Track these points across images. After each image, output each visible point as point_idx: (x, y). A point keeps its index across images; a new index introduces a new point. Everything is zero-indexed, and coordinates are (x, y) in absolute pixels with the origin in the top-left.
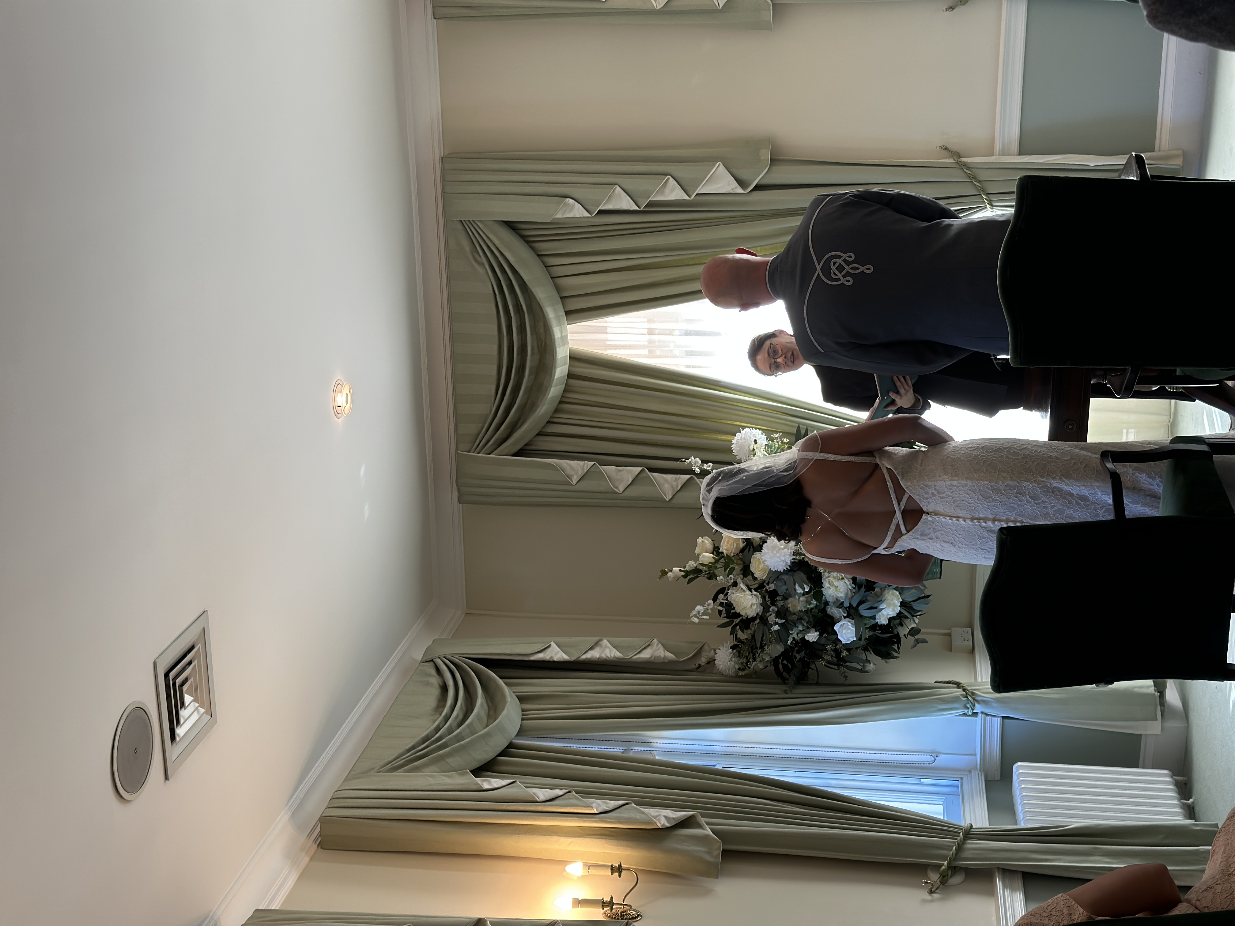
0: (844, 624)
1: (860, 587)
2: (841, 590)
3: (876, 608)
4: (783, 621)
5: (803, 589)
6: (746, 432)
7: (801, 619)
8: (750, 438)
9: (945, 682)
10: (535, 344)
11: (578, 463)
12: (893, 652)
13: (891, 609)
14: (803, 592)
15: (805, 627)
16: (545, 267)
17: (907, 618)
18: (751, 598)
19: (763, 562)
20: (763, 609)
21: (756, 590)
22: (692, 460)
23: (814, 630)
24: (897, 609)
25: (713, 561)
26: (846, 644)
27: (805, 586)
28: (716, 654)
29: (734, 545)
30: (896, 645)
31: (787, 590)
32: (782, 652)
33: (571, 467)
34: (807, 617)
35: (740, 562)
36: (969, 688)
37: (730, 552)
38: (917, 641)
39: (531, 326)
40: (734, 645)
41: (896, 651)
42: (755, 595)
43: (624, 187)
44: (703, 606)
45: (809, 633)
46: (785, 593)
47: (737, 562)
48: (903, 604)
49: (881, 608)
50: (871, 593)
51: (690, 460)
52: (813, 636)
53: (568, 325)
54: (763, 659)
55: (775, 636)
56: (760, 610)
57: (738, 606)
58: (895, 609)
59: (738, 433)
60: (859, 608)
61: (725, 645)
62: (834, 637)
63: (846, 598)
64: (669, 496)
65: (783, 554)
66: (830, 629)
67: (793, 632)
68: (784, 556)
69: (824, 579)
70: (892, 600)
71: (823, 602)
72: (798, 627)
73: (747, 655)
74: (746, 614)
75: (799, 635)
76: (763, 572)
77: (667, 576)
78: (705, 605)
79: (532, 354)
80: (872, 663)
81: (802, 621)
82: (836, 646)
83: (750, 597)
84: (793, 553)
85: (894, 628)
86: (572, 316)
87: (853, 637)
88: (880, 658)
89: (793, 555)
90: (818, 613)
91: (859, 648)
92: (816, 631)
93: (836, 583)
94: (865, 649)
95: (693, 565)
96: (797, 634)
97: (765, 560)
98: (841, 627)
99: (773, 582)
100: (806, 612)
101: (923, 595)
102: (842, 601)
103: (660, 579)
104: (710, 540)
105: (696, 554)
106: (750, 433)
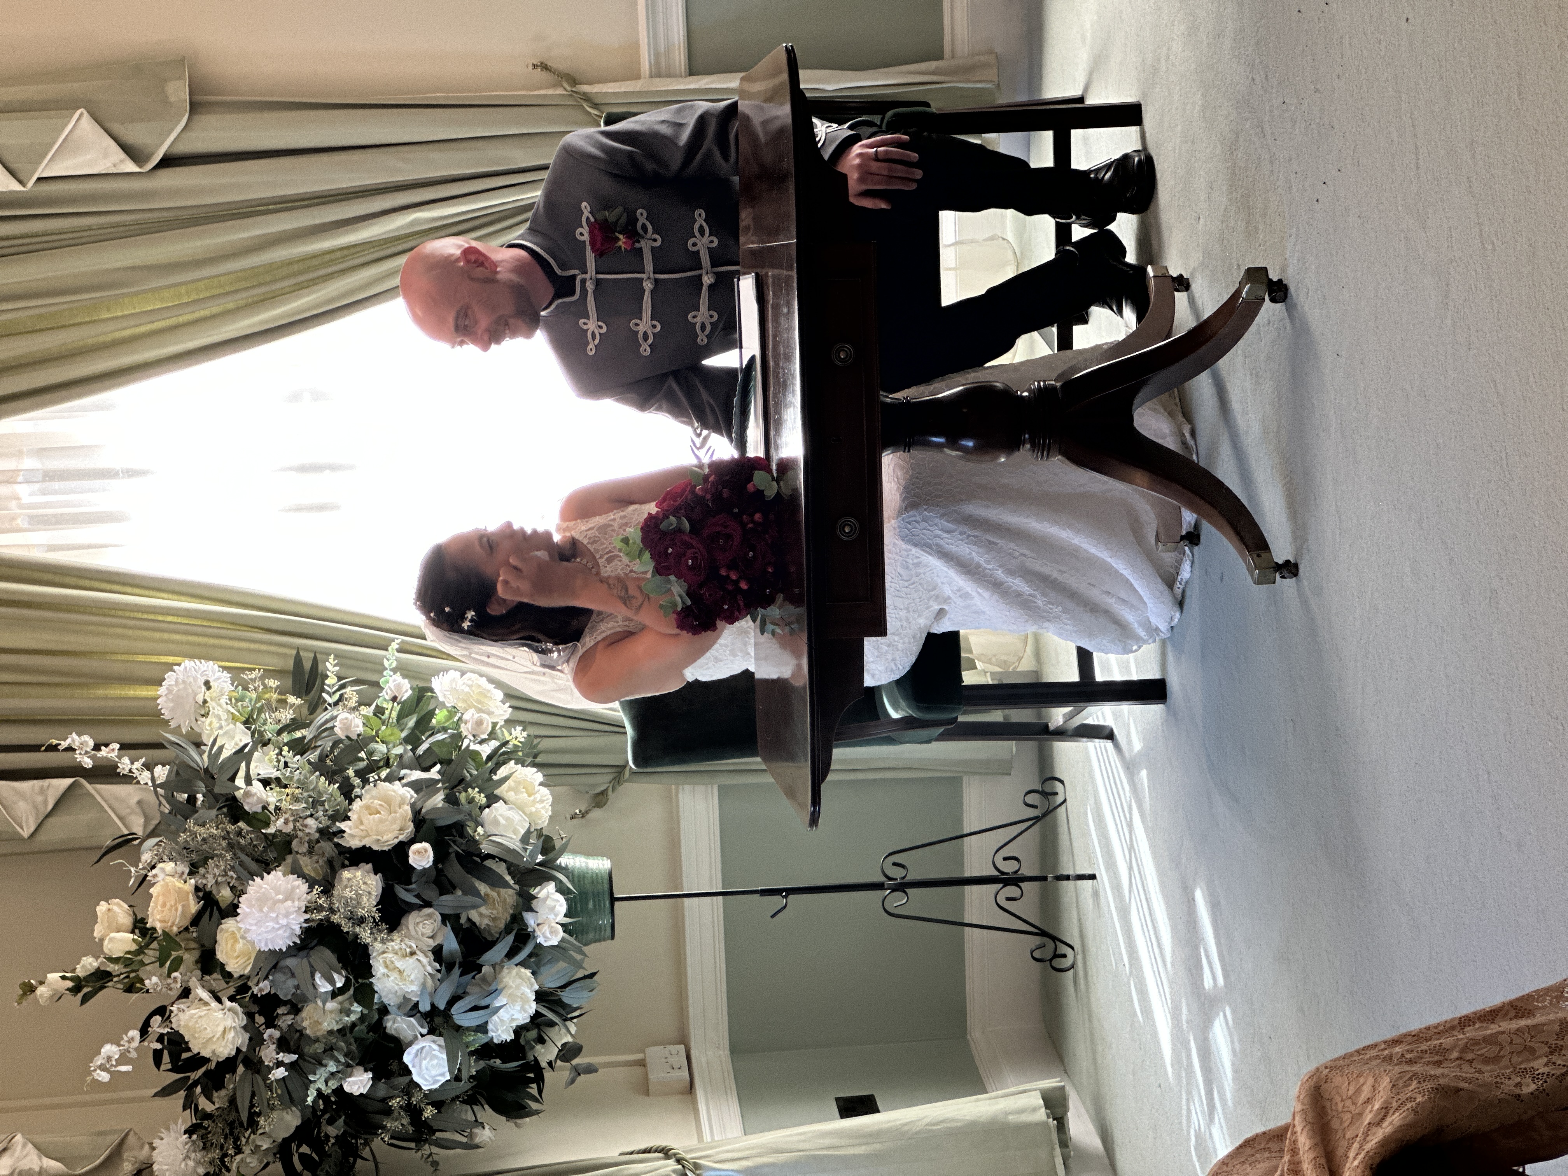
0: (423, 1048)
1: (450, 967)
2: (412, 977)
3: (487, 1007)
4: (294, 1057)
5: (332, 982)
6: (186, 668)
7: (329, 1050)
8: (195, 679)
9: (639, 1152)
12: (530, 1102)
13: (519, 1008)
14: (330, 988)
15: (343, 1064)
17: (552, 1024)
18: (221, 1016)
19: (243, 938)
20: (251, 1039)
21: (232, 999)
22: (73, 740)
23: (361, 1069)
24: (531, 1008)
25: (134, 947)
26: (430, 1090)
27: (336, 976)
28: (154, 1149)
29: (176, 910)
30: (534, 1086)
31: (297, 987)
32: (297, 1127)
34: (345, 1042)
35: (193, 945)
36: (688, 1156)
37: (169, 924)
38: (576, 1070)
40: (193, 1125)
41: (536, 1100)
42: (229, 1010)
44: (119, 1045)
45: (350, 1076)
46: (293, 994)
47: (186, 944)
48: (541, 997)
49: (497, 1004)
50: (473, 978)
51: (69, 741)
52: (360, 1081)
54: (258, 1147)
55: (279, 1092)
56: (241, 1040)
57: (195, 1038)
58: (527, 1007)
59: (168, 677)
60: (454, 1010)
61: (172, 1126)
62: (404, 1080)
63: (422, 992)
64: (28, 828)
65: (283, 911)
66: (394, 1067)
67: (318, 1076)
68: (287, 915)
69: (374, 958)
70: (518, 987)
71: (376, 1007)
72: (326, 1066)
73: (222, 1140)
74: (213, 1052)
75: (330, 1084)
76: (244, 960)
77: (35, 996)
78: (122, 1043)
80: (487, 1127)
81: (336, 1053)
82: (410, 1099)
83: (219, 1015)
84: (304, 909)
85: (527, 1047)
87: (443, 1075)
88: (504, 1118)
89: (305, 912)
90: (368, 1033)
91: (457, 1097)
92: (366, 1071)
93: (400, 964)
94: (471, 1100)
95: (90, 964)
96: (326, 1082)
97: (247, 931)
98: (416, 1055)
99: (266, 978)
100: (342, 1032)
101: (580, 974)
102: (415, 999)
103: (19, 1004)
104: (126, 906)
105: (97, 940)
106: (195, 670)
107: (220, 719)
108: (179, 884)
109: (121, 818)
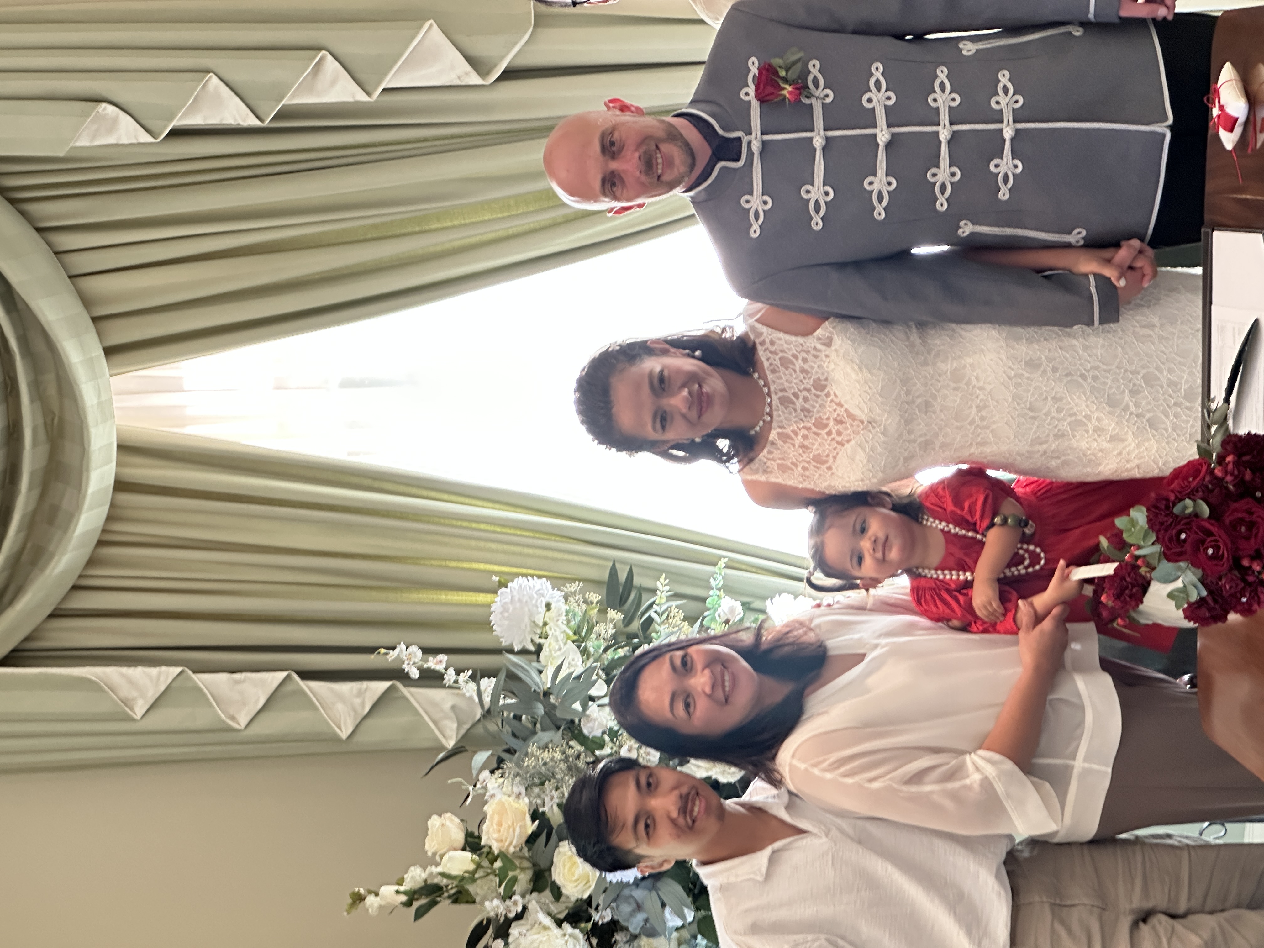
5: (683, 917)
6: (520, 586)
8: (531, 598)
10: (40, 421)
11: (144, 672)
14: (679, 923)
16: (56, 253)
18: (563, 943)
21: (570, 922)
22: (401, 651)
25: (472, 867)
27: (686, 911)
29: (514, 831)
31: (646, 920)
33: (131, 682)
35: (526, 864)
37: (507, 844)
39: (29, 385)
42: (570, 935)
43: (226, 77)
47: (520, 863)
51: (397, 651)
53: (111, 376)
59: (503, 589)
64: (347, 728)
76: (579, 890)
77: (365, 905)
79: (35, 444)
83: (561, 941)
86: (118, 358)
95: (420, 876)
99: (608, 905)
103: (348, 913)
104: (457, 820)
105: (430, 854)
106: (530, 588)
107: (557, 641)
108: (515, 805)
109: (435, 723)
